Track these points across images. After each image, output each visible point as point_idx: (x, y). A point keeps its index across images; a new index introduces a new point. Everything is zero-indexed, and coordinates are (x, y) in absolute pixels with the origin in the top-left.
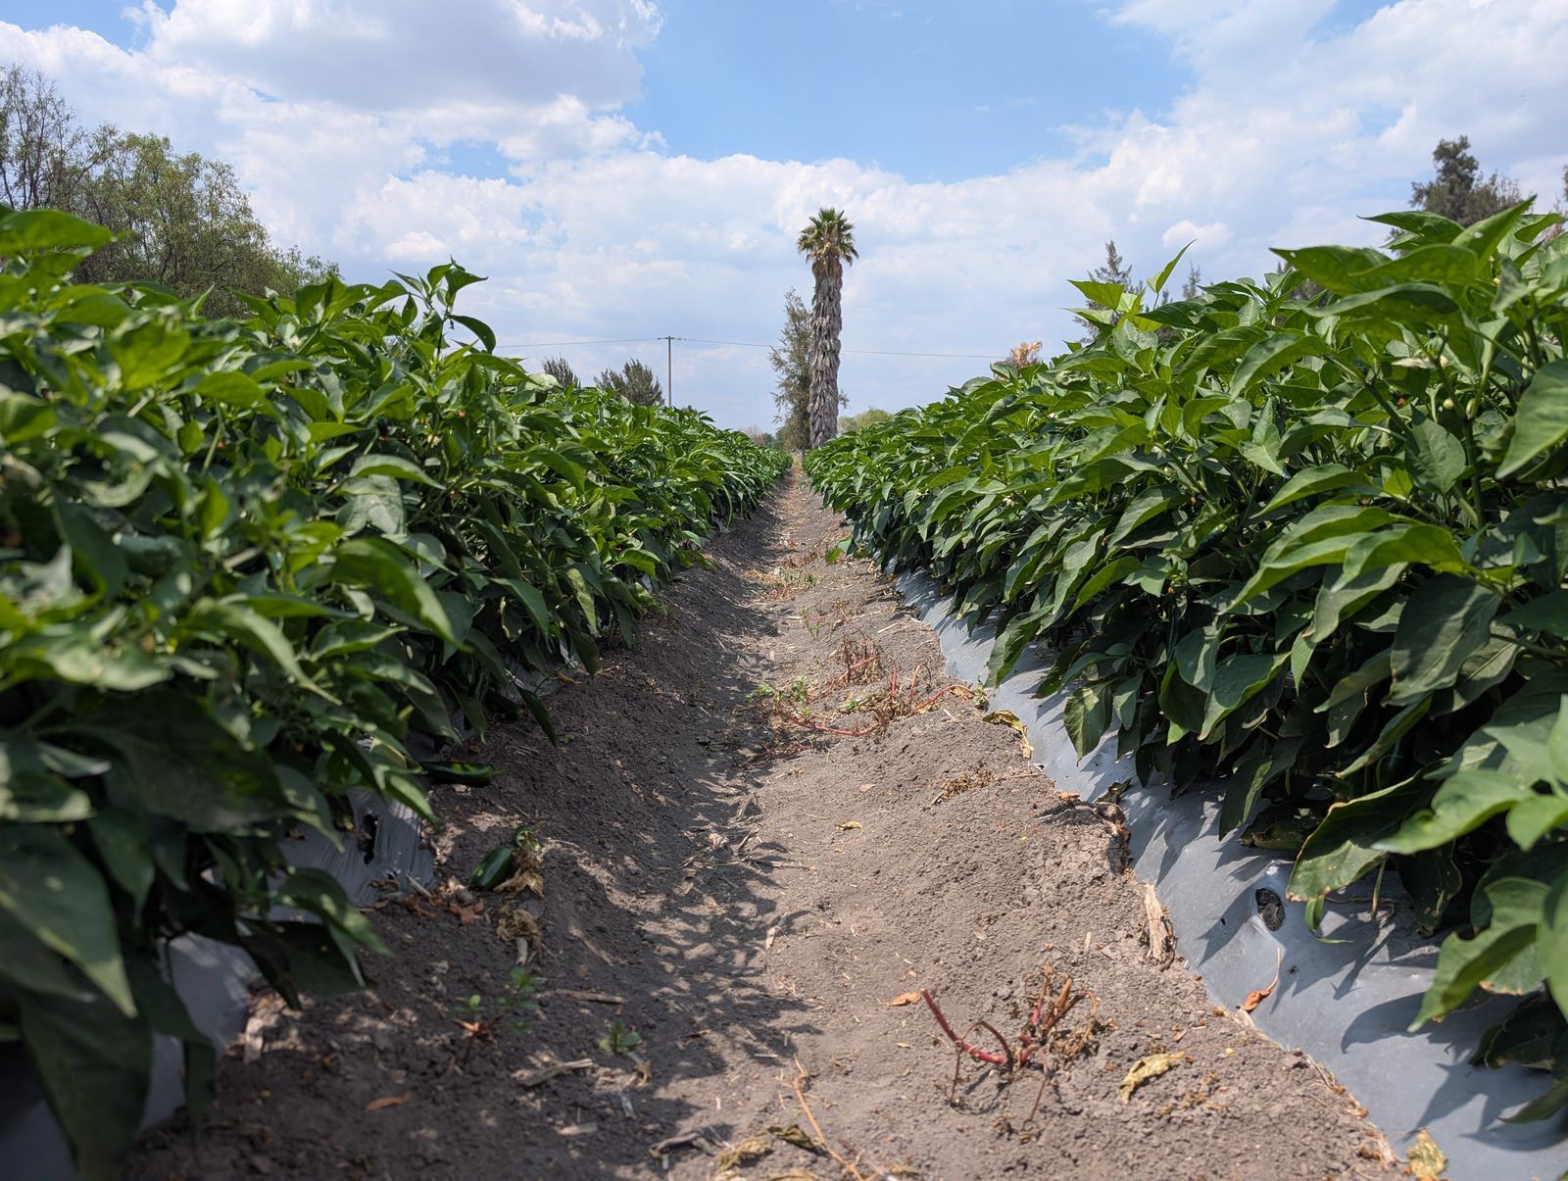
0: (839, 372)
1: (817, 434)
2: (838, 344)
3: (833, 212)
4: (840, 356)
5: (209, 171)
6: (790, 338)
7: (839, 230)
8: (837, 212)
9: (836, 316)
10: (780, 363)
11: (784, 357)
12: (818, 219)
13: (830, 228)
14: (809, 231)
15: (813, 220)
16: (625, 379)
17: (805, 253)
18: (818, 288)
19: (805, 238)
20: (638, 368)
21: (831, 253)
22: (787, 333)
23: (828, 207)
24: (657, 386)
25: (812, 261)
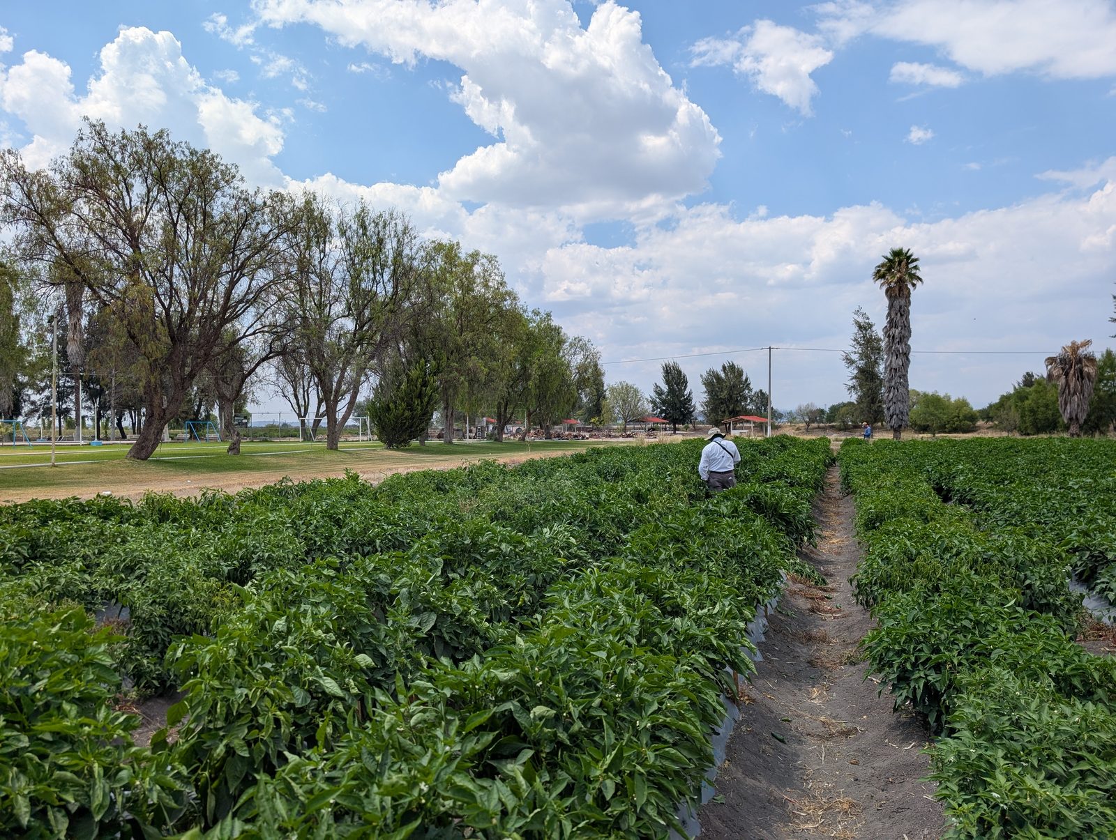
0: (910, 369)
1: (892, 417)
2: (909, 348)
3: (901, 250)
4: (911, 357)
5: (484, 261)
6: (858, 343)
7: (908, 263)
8: (905, 250)
9: (906, 327)
10: (851, 362)
11: (855, 357)
12: (890, 256)
13: (900, 263)
14: (883, 266)
15: (886, 258)
16: (723, 375)
17: (881, 281)
18: (891, 307)
19: (879, 271)
20: (732, 367)
21: (901, 280)
22: (855, 340)
23: (897, 248)
24: (747, 379)
25: (885, 288)
